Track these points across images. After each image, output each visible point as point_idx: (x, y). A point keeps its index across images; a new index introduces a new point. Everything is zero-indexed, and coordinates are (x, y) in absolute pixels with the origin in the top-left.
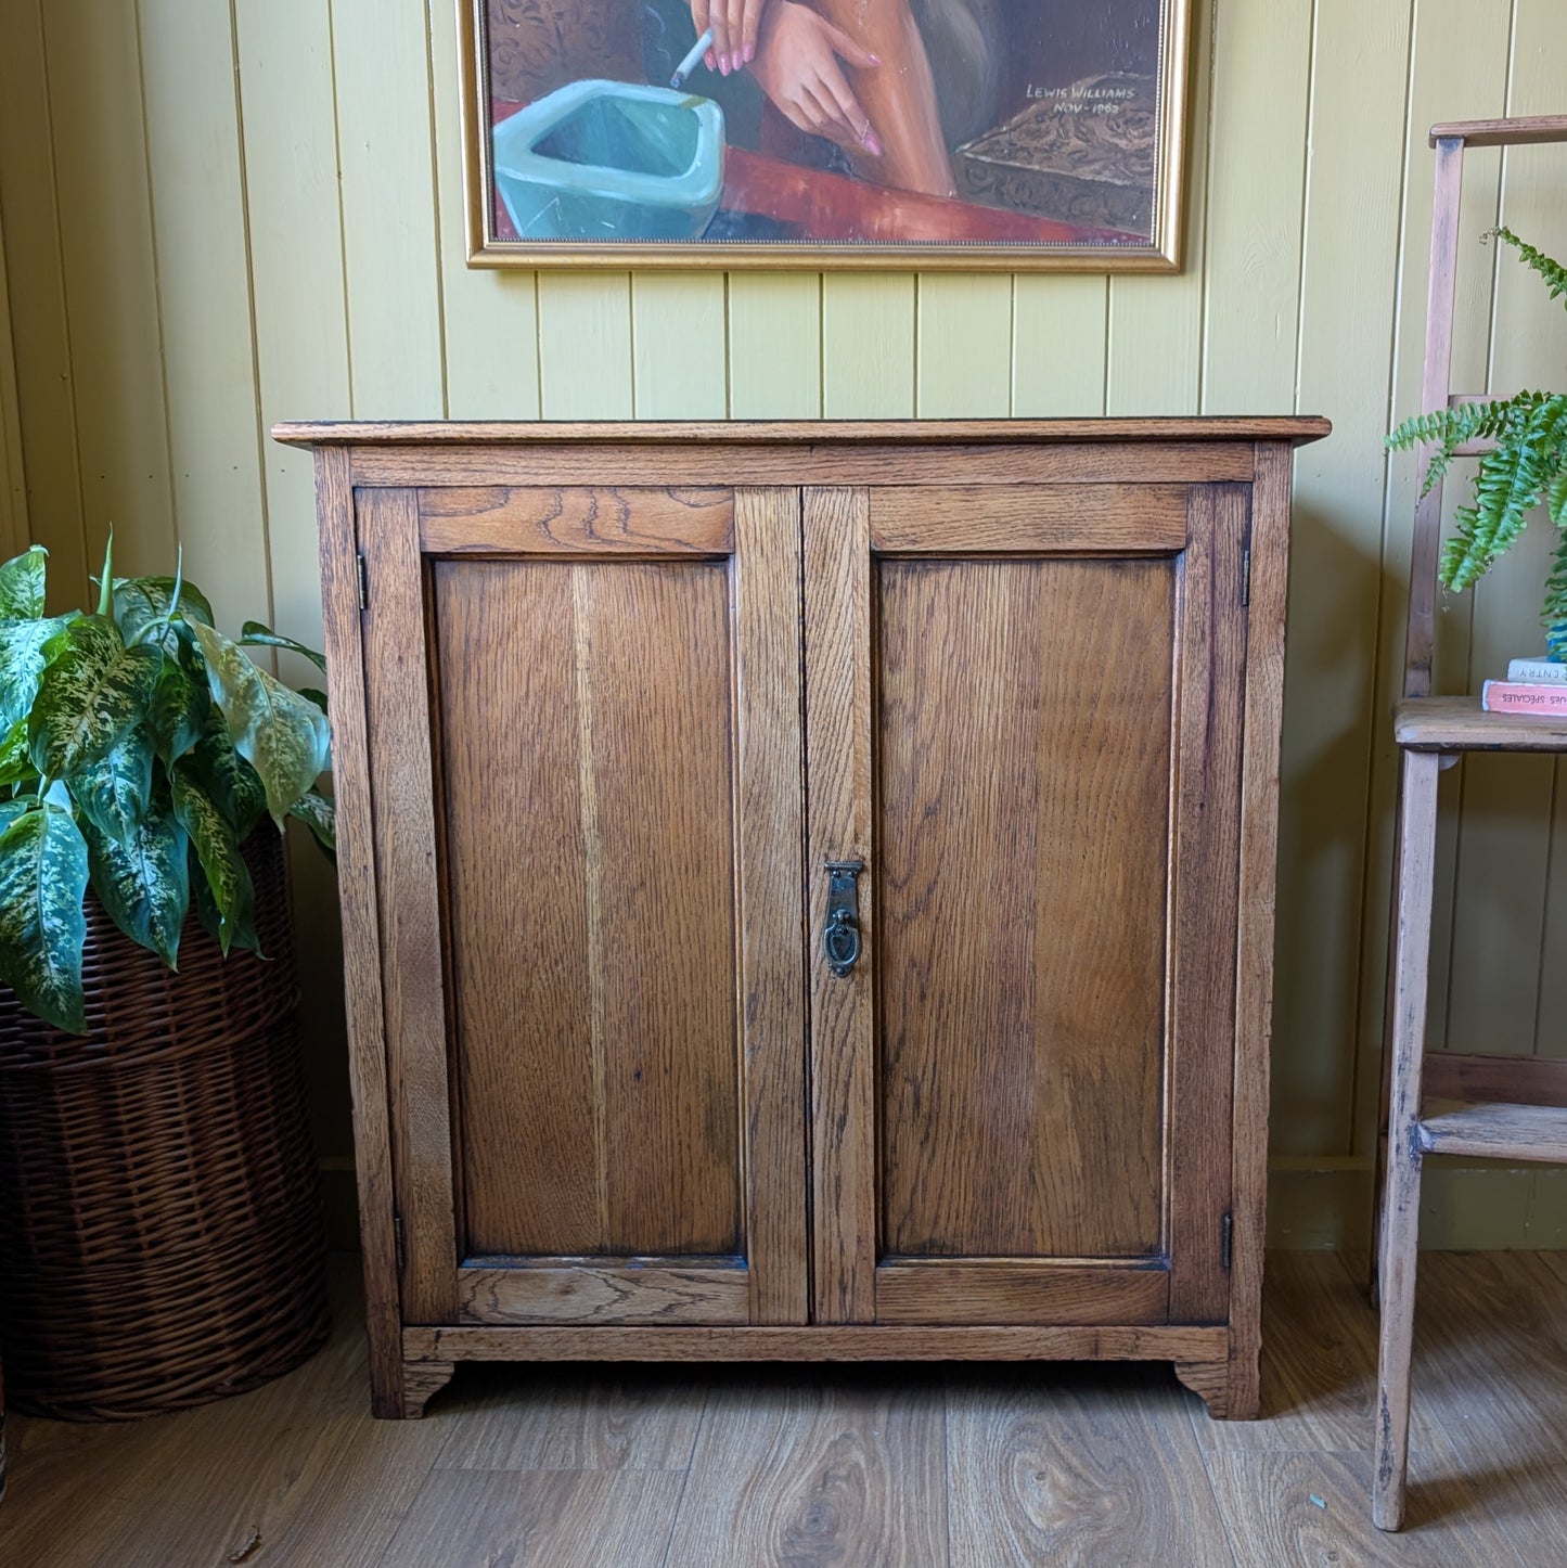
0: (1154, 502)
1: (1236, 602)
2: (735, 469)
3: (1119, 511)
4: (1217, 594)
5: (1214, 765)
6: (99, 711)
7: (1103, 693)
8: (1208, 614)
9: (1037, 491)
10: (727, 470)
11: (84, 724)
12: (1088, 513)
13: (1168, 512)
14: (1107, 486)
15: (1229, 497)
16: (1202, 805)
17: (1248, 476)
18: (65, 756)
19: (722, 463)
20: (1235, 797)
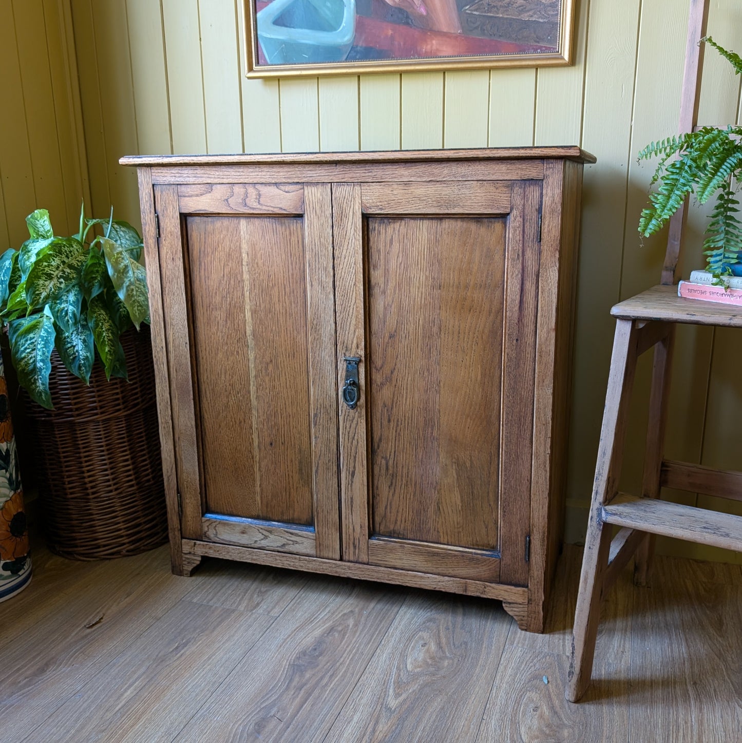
0: (495, 190)
1: (535, 240)
2: (304, 175)
3: (477, 194)
4: (525, 236)
5: (523, 320)
6: (59, 278)
7: (472, 283)
8: (521, 246)
9: (438, 185)
10: (300, 176)
11: (51, 285)
12: (463, 195)
13: (502, 195)
14: (472, 182)
15: (532, 187)
16: (517, 340)
17: (541, 177)
18: (40, 298)
19: (298, 172)
20: (533, 337)
